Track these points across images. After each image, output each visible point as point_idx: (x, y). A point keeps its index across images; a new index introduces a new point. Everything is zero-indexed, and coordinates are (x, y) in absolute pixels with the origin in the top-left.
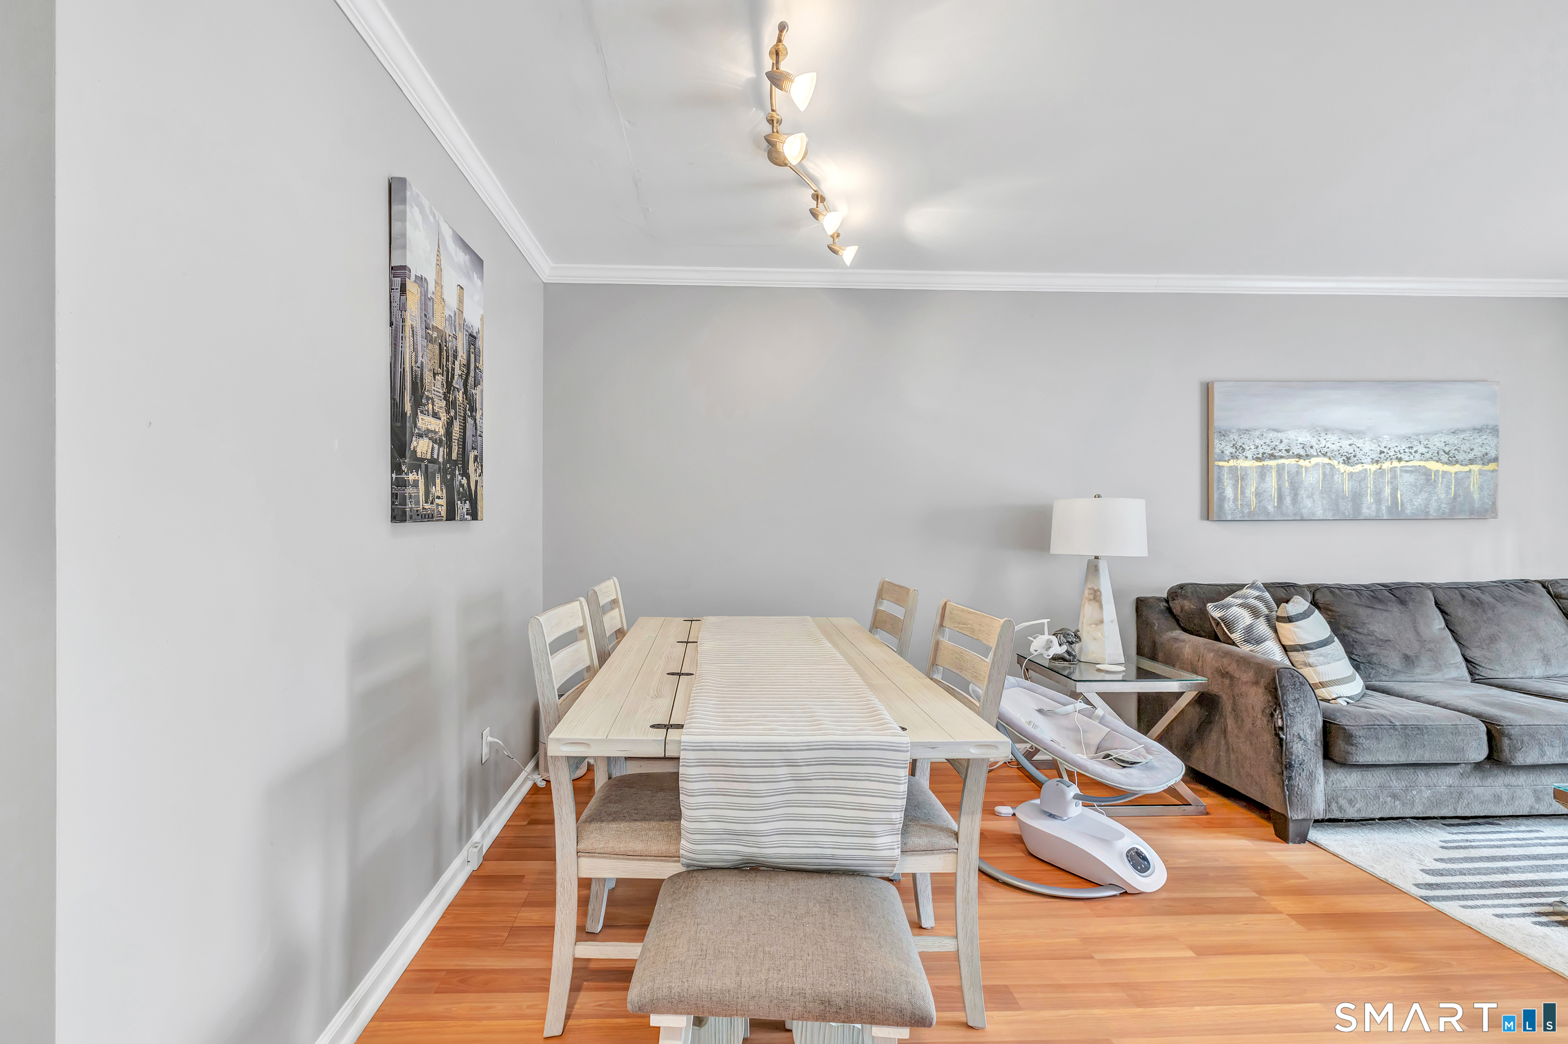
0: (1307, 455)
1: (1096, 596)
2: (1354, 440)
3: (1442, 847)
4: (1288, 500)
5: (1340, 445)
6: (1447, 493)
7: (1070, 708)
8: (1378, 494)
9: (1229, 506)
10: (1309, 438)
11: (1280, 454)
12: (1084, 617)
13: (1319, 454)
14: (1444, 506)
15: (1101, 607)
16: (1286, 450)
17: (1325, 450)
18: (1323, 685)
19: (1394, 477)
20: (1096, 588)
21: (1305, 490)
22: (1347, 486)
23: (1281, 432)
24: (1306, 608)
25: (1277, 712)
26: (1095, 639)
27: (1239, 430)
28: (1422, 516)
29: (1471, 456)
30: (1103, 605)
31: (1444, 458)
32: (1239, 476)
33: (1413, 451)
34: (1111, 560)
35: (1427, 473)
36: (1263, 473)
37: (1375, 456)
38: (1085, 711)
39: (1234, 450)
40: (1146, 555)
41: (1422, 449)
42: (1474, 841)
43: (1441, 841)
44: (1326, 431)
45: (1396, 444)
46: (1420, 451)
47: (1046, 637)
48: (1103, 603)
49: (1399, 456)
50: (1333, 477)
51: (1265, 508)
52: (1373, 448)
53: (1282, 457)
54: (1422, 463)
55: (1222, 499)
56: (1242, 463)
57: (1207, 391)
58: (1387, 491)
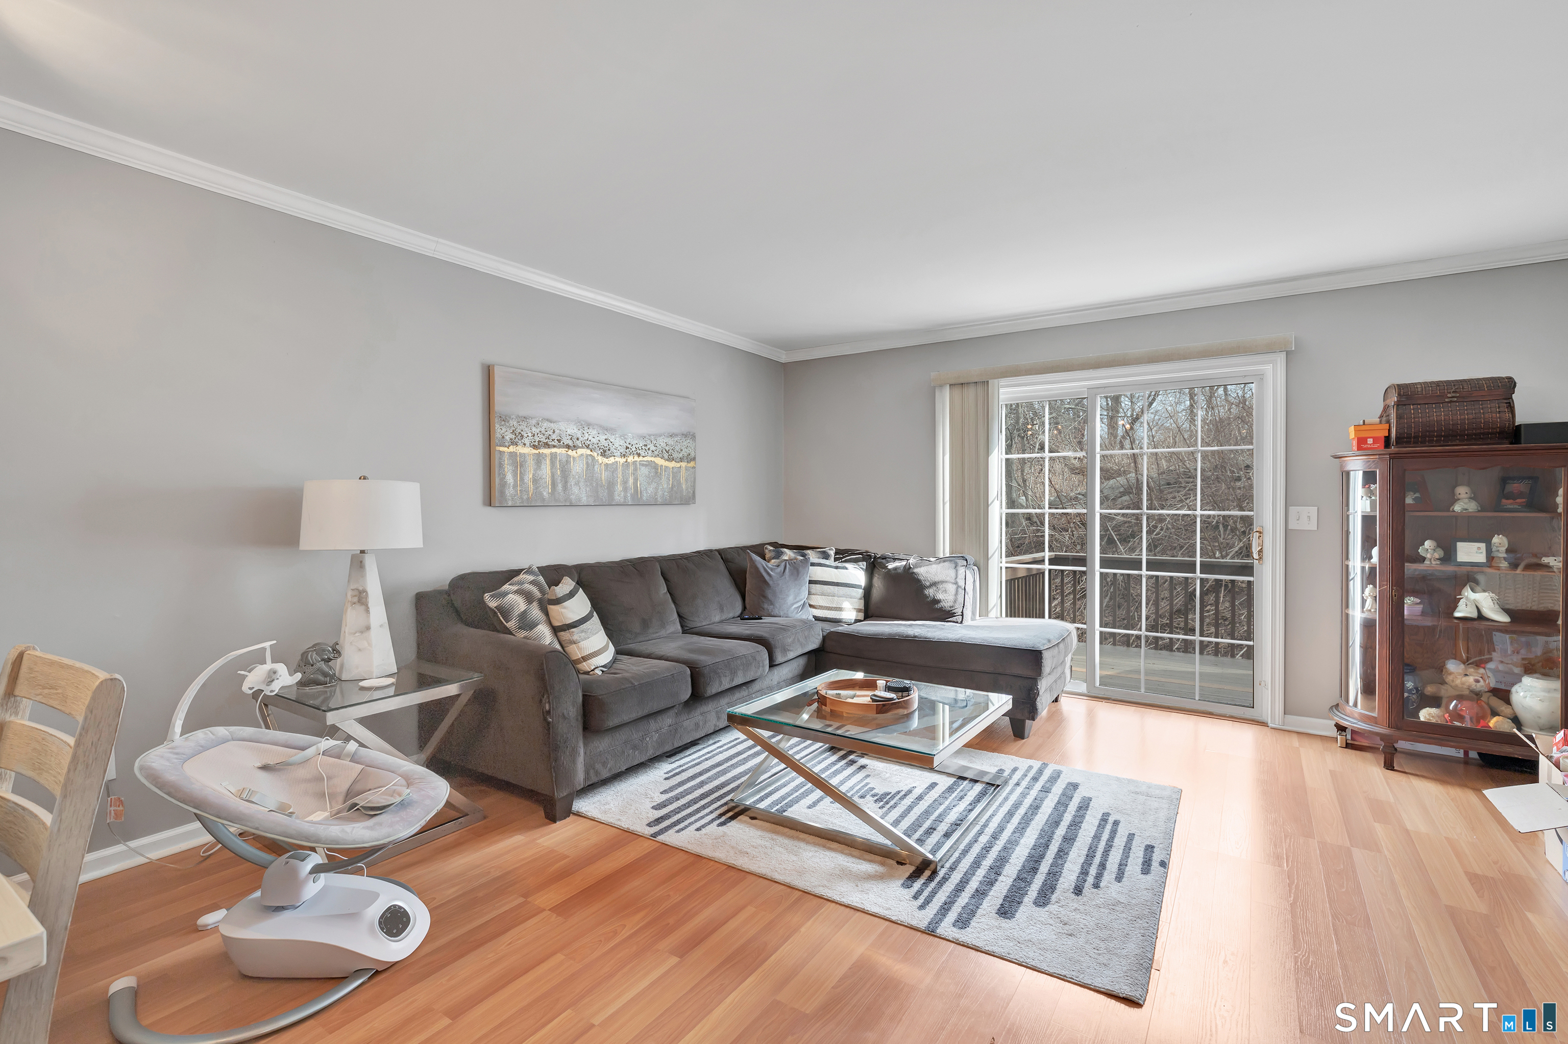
0: (574, 446)
1: (361, 598)
2: (608, 436)
3: (666, 779)
4: (560, 487)
5: (598, 438)
6: (668, 484)
7: (310, 752)
8: (625, 482)
9: (509, 492)
10: (576, 430)
11: (553, 443)
12: (346, 626)
13: (584, 445)
14: (666, 494)
15: (367, 610)
16: (557, 440)
17: (588, 442)
18: (585, 659)
19: (635, 469)
20: (361, 589)
21: (573, 479)
22: (604, 476)
23: (554, 423)
24: (572, 588)
25: (545, 697)
26: (360, 650)
27: (518, 417)
28: (653, 503)
29: (681, 455)
30: (370, 608)
31: (666, 456)
32: (518, 463)
33: (647, 449)
34: (381, 554)
35: (655, 466)
36: (539, 459)
37: (623, 450)
38: (332, 750)
39: (514, 436)
40: (419, 544)
41: (653, 448)
42: (684, 764)
43: (665, 773)
44: (589, 425)
45: (637, 442)
46: (651, 449)
47: (269, 666)
48: (369, 605)
49: (639, 452)
50: (594, 467)
51: (541, 494)
52: (621, 444)
53: (554, 446)
54: (653, 459)
55: (504, 484)
56: (520, 450)
57: (488, 372)
58: (631, 481)
